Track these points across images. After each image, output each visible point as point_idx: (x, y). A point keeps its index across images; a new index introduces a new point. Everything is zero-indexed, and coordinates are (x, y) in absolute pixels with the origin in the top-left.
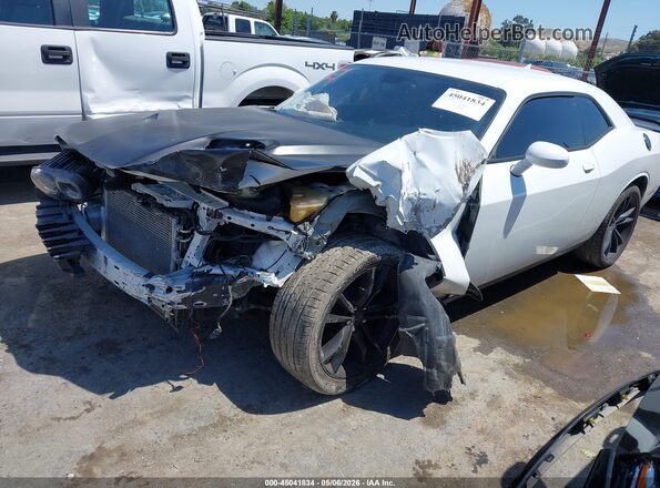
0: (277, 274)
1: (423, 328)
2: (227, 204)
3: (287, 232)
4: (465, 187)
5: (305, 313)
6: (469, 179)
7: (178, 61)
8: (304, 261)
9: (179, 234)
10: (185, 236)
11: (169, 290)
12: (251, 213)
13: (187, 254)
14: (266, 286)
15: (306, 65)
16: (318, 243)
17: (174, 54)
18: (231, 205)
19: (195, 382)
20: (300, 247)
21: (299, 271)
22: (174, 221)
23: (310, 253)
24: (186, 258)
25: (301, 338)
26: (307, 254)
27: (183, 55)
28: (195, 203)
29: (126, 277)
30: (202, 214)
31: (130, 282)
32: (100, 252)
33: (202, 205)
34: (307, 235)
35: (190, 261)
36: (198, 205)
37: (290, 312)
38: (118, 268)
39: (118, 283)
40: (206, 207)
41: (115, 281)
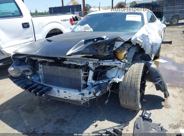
0: (119, 77)
1: (161, 81)
2: (98, 60)
3: (120, 63)
4: (162, 37)
5: (135, 86)
6: (162, 35)
7: (26, 26)
8: (126, 71)
9: (84, 74)
10: (86, 74)
11: (90, 93)
12: (107, 60)
13: (88, 80)
14: (117, 82)
15: (61, 21)
16: (129, 64)
17: (24, 23)
18: (100, 60)
19: (99, 121)
20: (125, 67)
21: (126, 75)
22: (81, 70)
23: (127, 68)
24: (88, 81)
25: (136, 95)
26: (127, 69)
27: (27, 23)
28: (87, 62)
29: (71, 94)
30: (91, 65)
31: (73, 95)
32: (55, 89)
33: (90, 62)
34: (126, 62)
35: (90, 82)
36: (88, 63)
37: (129, 88)
38: (66, 92)
39: (66, 97)
40: (92, 62)
41: (65, 97)
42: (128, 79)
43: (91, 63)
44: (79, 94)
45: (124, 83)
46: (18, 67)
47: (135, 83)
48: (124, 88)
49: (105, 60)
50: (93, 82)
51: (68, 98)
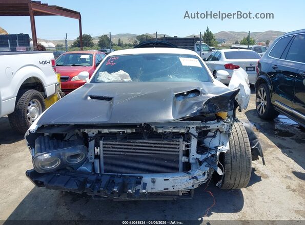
0: (223, 145)
1: (258, 143)
2: (200, 122)
3: (224, 125)
5: (247, 154)
9: (186, 146)
10: (188, 146)
11: (205, 174)
13: (191, 154)
18: (202, 122)
20: (229, 129)
21: (230, 140)
22: (181, 140)
24: (191, 157)
28: (187, 127)
29: (176, 181)
30: (193, 131)
31: (180, 183)
32: (147, 178)
33: (191, 127)
34: (229, 123)
35: (195, 157)
36: (189, 128)
37: (239, 158)
38: (168, 180)
39: (168, 189)
40: (195, 126)
41: (165, 189)
42: (235, 146)
43: (193, 128)
44: (190, 179)
45: (232, 151)
46: (57, 151)
47: (247, 150)
48: (232, 158)
49: (209, 122)
50: (199, 156)
51: (171, 189)
